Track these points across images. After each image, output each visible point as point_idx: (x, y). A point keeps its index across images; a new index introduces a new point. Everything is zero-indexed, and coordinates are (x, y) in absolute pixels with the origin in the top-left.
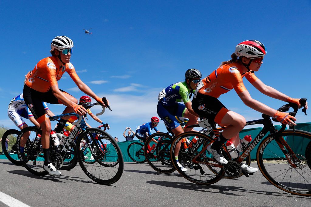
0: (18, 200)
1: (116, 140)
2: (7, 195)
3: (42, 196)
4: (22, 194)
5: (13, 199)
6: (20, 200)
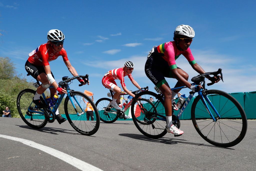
0: (77, 158)
1: (151, 100)
2: (65, 154)
3: (97, 154)
4: (78, 153)
5: (72, 157)
6: (78, 158)
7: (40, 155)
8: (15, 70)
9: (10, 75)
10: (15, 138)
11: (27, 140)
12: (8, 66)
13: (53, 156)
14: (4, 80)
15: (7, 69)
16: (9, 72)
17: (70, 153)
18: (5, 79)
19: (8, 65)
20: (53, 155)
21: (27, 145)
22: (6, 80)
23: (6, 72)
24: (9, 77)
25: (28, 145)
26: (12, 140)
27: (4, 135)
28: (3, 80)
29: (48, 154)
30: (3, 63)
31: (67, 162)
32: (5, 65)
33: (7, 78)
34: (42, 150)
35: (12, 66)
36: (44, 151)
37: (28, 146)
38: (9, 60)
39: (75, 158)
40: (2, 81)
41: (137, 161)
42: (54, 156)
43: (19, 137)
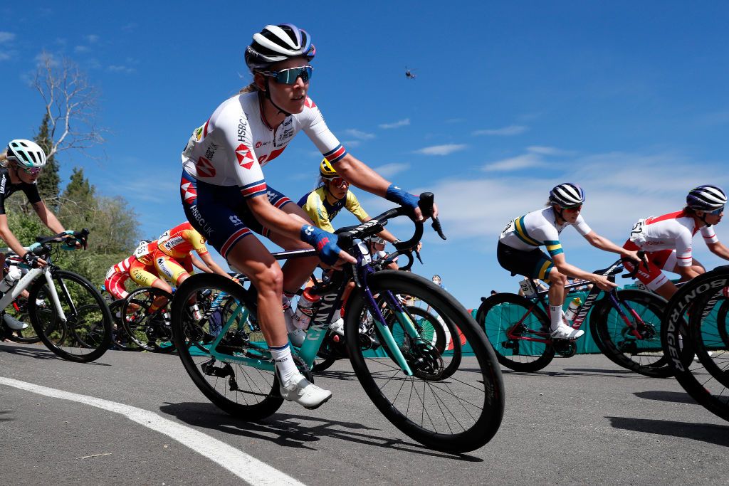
7: (165, 450)
8: (140, 227)
9: (126, 242)
10: (110, 405)
11: (141, 410)
12: (121, 219)
13: (199, 455)
14: (112, 256)
15: (119, 227)
16: (123, 234)
17: (246, 446)
18: (115, 253)
19: (121, 216)
20: (199, 451)
21: (139, 422)
22: (116, 256)
23: (117, 233)
24: (125, 247)
25: (141, 423)
26: (103, 409)
27: (87, 397)
28: (109, 257)
29: (187, 448)
30: (109, 212)
31: (233, 471)
32: (115, 216)
33: (120, 250)
34: (173, 436)
35: (132, 220)
36: (177, 439)
37: (141, 426)
38: (125, 202)
39: (256, 461)
40: (107, 259)
41: (430, 473)
42: (203, 453)
43: (121, 402)
